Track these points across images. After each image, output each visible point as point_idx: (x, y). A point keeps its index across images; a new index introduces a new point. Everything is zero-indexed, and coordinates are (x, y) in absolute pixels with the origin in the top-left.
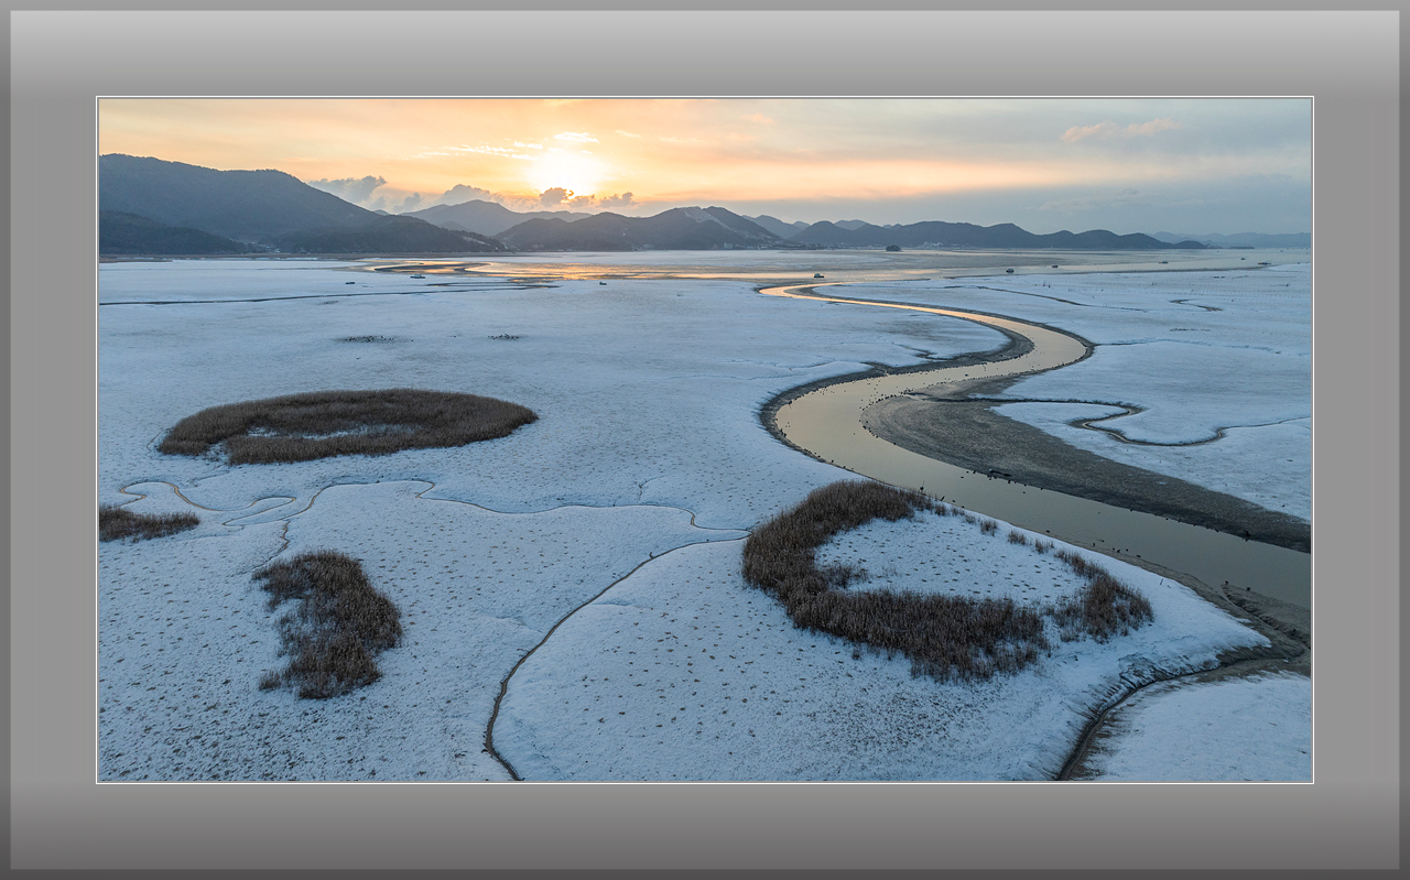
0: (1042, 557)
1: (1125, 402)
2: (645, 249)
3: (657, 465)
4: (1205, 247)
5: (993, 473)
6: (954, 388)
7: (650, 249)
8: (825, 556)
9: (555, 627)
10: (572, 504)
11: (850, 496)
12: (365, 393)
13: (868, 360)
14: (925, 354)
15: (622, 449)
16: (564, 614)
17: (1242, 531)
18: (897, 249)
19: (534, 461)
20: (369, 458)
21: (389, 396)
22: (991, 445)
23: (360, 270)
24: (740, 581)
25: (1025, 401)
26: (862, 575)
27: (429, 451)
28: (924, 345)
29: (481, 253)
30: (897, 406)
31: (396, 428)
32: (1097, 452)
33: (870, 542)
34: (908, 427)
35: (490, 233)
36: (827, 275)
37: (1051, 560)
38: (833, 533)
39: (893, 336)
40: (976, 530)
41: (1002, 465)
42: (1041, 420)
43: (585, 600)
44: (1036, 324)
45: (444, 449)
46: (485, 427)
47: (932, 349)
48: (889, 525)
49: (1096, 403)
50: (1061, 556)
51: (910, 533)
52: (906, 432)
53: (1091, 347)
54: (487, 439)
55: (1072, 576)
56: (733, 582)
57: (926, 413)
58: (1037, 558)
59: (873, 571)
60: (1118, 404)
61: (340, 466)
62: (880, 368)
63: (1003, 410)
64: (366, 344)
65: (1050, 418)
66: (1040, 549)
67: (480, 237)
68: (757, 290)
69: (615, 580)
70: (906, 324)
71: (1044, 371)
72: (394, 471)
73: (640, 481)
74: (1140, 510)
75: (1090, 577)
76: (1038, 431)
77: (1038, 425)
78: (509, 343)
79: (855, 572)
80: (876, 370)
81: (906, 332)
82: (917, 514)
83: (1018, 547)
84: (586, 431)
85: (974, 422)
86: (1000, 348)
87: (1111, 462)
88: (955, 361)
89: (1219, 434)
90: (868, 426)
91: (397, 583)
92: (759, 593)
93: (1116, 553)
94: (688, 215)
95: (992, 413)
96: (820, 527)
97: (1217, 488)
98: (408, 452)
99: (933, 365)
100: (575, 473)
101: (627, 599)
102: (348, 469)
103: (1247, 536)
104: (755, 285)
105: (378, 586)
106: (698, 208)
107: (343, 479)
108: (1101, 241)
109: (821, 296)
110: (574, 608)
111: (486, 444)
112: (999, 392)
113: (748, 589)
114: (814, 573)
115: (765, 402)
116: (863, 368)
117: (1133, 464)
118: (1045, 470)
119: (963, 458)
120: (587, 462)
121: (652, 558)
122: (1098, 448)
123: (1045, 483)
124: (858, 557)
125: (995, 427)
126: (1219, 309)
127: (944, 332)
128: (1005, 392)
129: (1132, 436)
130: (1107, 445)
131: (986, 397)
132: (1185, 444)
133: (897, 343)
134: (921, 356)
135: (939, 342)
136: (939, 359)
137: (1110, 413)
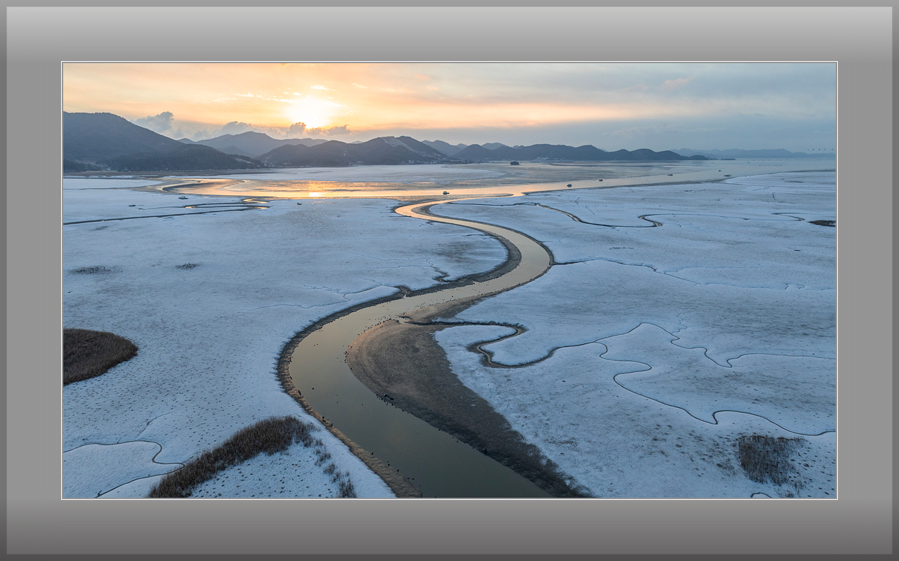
0: (331, 486)
1: (521, 324)
2: (358, 164)
3: (175, 402)
4: (707, 159)
5: (388, 398)
7: (361, 164)
10: (89, 443)
13: (398, 284)
14: (442, 277)
15: (165, 385)
18: (517, 164)
19: (98, 401)
22: (405, 370)
25: (463, 324)
28: (449, 268)
30: (382, 330)
34: (370, 353)
37: (333, 488)
38: (223, 470)
39: (438, 258)
40: (315, 460)
42: (454, 345)
47: (451, 272)
51: (271, 465)
57: (396, 337)
58: (327, 487)
60: (515, 326)
62: (402, 291)
65: (462, 341)
66: (337, 477)
68: (393, 210)
76: (442, 356)
77: (447, 350)
81: (449, 254)
82: (292, 446)
83: (324, 477)
85: (413, 347)
86: (494, 268)
88: (454, 283)
89: (551, 354)
94: (386, 142)
96: (219, 464)
97: (501, 409)
100: (114, 412)
103: (485, 452)
106: (393, 137)
108: (645, 157)
112: (454, 315)
115: (301, 330)
116: (391, 291)
117: (472, 387)
118: (417, 395)
122: (464, 372)
123: (408, 406)
125: (422, 351)
126: (661, 224)
127: (472, 254)
128: (456, 316)
129: (495, 359)
130: (472, 369)
131: (442, 321)
132: (521, 365)
133: (434, 266)
134: (437, 279)
135: (460, 264)
136: (447, 281)
137: (502, 335)
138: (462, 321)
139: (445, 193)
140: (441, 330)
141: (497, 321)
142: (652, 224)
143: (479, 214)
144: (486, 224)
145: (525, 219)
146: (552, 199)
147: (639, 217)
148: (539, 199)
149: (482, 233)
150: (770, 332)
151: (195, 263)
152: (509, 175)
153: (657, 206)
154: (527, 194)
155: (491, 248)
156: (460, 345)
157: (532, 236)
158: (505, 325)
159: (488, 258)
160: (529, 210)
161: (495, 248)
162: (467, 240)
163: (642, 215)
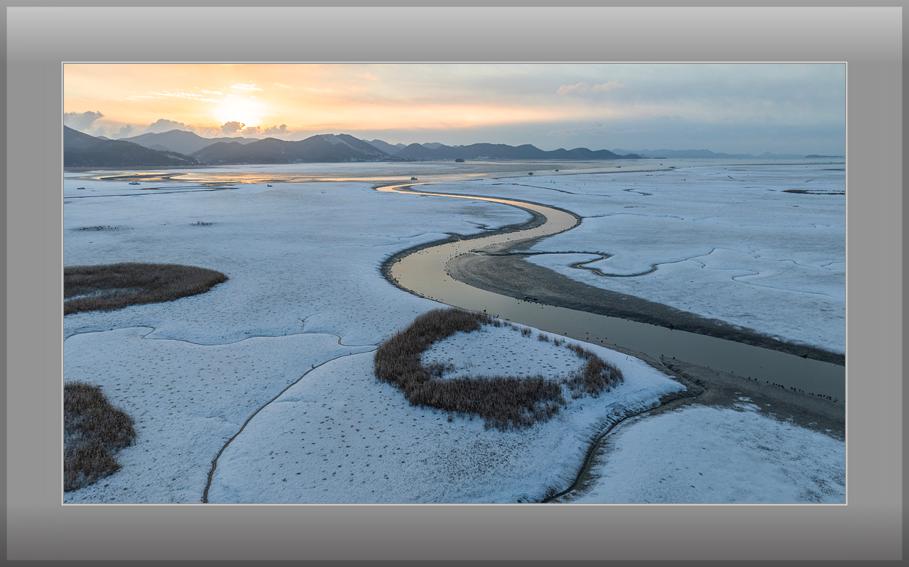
0: (558, 348)
1: (601, 252)
2: (298, 162)
3: (314, 306)
4: (641, 158)
5: (527, 299)
6: (501, 247)
7: (301, 162)
8: (427, 358)
9: (248, 420)
10: (255, 336)
11: (441, 319)
12: (99, 267)
13: (448, 231)
14: (483, 227)
15: (288, 296)
16: (254, 411)
17: (669, 325)
18: (462, 161)
19: (227, 308)
20: (104, 313)
21: (117, 269)
22: (525, 281)
23: (88, 179)
24: (373, 378)
25: (544, 253)
26: (451, 368)
27: (149, 306)
28: (482, 221)
29: (181, 166)
30: (466, 260)
31: (124, 291)
32: (587, 283)
33: (455, 347)
34: (474, 273)
35: (186, 153)
36: (419, 178)
37: (564, 349)
38: (432, 343)
39: (462, 216)
40: (519, 334)
41: (532, 293)
42: (553, 265)
43: (268, 400)
44: (548, 206)
45: (160, 304)
46: (190, 287)
47: (487, 223)
48: (466, 335)
49: (585, 252)
50: (569, 347)
51: (479, 339)
52: (474, 276)
53: (580, 219)
54: (192, 295)
55: (576, 359)
56: (369, 379)
57: (485, 264)
58: (555, 349)
59: (458, 365)
60: (597, 253)
61: (80, 320)
62: (455, 236)
63: (531, 259)
64: (97, 232)
65: (559, 263)
66: (557, 343)
67: (180, 155)
68: (374, 188)
69: (288, 385)
70: (470, 208)
71: (554, 234)
72: (124, 321)
73: (302, 318)
74: (613, 316)
75: (587, 358)
76: (551, 272)
77: (551, 268)
78: (204, 228)
79: (447, 366)
80: (453, 238)
81: (470, 213)
82: (483, 327)
83: (544, 343)
84: (263, 286)
85: (514, 268)
86: (527, 221)
87: (595, 288)
88: (501, 230)
89: (654, 268)
90: (450, 273)
91: (130, 400)
92: (386, 385)
93: (601, 343)
94: (326, 140)
95: (524, 262)
96: (423, 339)
97: (654, 300)
98: (134, 307)
99: (487, 233)
100: (257, 315)
101: (298, 397)
102: (87, 322)
103: (672, 327)
104: (373, 185)
105: (116, 403)
106: (332, 135)
107: (84, 329)
108: (583, 155)
109: (416, 191)
110: (261, 406)
111: (192, 298)
112: (528, 249)
113: (379, 383)
114: (420, 369)
115: (384, 261)
116: (444, 236)
117: (607, 289)
118: (557, 295)
119: (509, 290)
120: (265, 307)
121: (314, 368)
122: (587, 280)
123: (558, 303)
124: (447, 357)
125: (527, 270)
126: (650, 194)
127: (494, 213)
128: (531, 249)
129: (605, 272)
130: (592, 278)
131: (520, 252)
132: (636, 275)
133: (466, 220)
134: (479, 228)
135: (491, 219)
136: (491, 230)
137: (593, 258)
138: (541, 252)
140: (527, 257)
155: (509, 210)
156: (559, 265)
159: (513, 215)
161: (512, 210)
163: (624, 189)
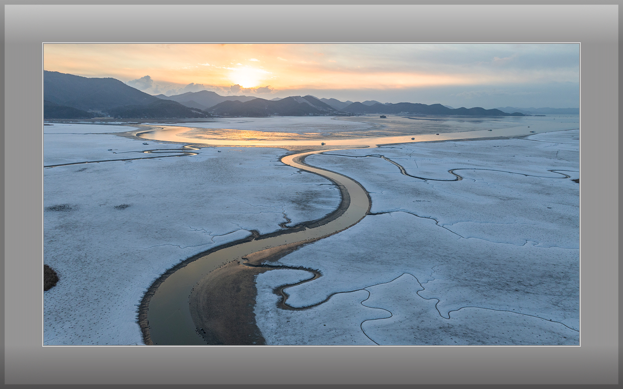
2: (275, 115)
4: (524, 115)
67: (200, 111)
68: (282, 157)
89: (328, 298)
94: (295, 100)
106: (300, 97)
108: (478, 113)
126: (462, 178)
127: (315, 202)
128: (279, 261)
129: (288, 302)
130: (268, 310)
131: (268, 264)
132: (304, 308)
133: (285, 213)
134: (282, 225)
135: (304, 212)
136: (288, 227)
137: (303, 279)
138: (281, 265)
139: (323, 144)
140: (263, 272)
141: (304, 266)
142: (455, 178)
143: (337, 165)
144: (338, 174)
145: (367, 170)
146: (395, 152)
147: (449, 171)
148: (385, 151)
149: (331, 183)
150: (491, 287)
151: (128, 204)
152: (375, 128)
153: (466, 160)
154: (379, 146)
155: (331, 197)
156: (270, 287)
157: (365, 187)
158: (309, 270)
159: (325, 207)
160: (374, 162)
161: (334, 197)
162: (318, 189)
163: (452, 169)
